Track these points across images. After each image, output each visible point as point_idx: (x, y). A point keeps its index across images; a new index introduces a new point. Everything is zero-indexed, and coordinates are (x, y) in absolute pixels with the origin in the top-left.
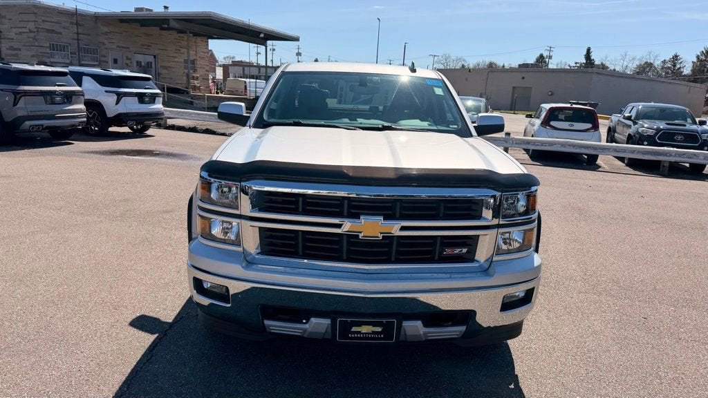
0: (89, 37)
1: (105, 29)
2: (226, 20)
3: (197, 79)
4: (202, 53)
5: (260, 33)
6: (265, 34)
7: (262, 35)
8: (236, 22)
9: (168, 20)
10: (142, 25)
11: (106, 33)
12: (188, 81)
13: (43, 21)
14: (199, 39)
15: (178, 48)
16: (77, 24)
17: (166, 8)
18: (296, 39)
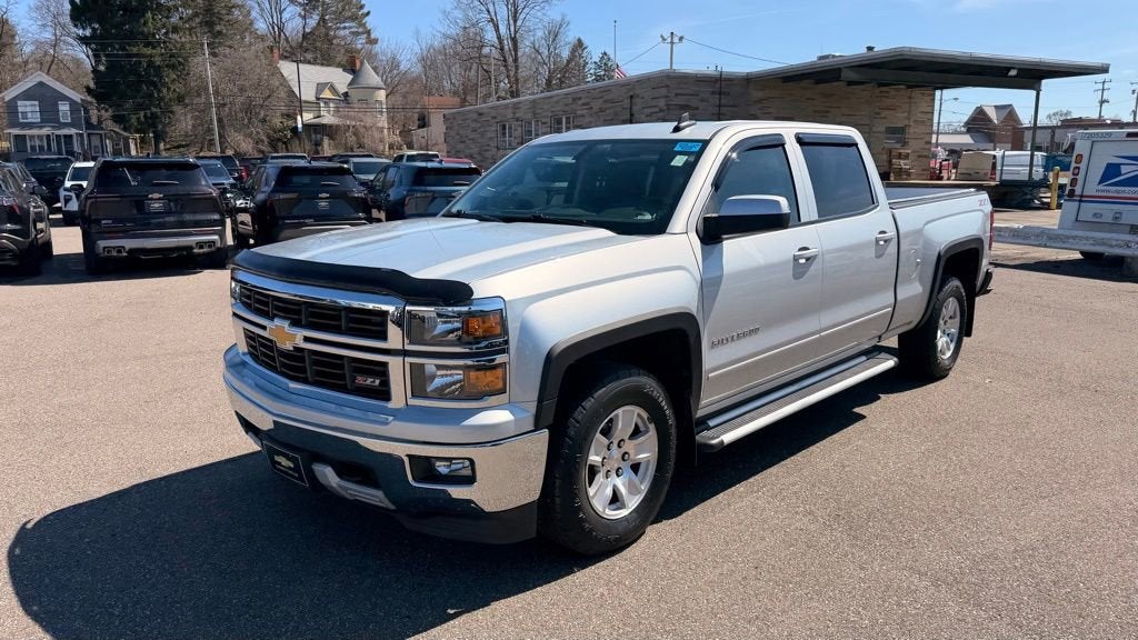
0: (736, 109)
1: (758, 94)
2: (933, 56)
3: (907, 156)
4: (919, 115)
5: (1009, 69)
6: (1019, 70)
7: (1013, 73)
8: (954, 58)
9: (840, 69)
10: (817, 83)
11: (760, 101)
12: (890, 161)
13: (677, 95)
14: (917, 93)
15: (877, 110)
16: (720, 94)
17: (870, 49)
18: (1104, 70)
